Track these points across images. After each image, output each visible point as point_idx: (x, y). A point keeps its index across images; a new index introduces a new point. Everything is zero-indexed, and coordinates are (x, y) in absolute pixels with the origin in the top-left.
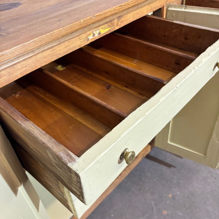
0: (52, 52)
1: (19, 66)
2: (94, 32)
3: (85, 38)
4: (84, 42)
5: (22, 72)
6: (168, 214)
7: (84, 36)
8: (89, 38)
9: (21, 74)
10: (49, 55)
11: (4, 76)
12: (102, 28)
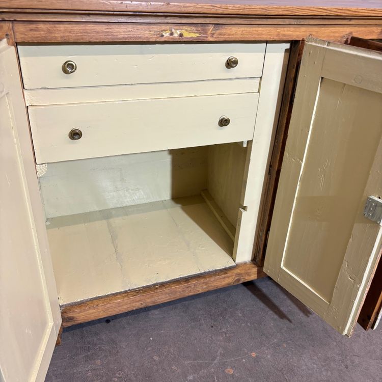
0: (108, 30)
1: (62, 27)
2: (173, 30)
3: (157, 31)
4: (155, 36)
5: (64, 36)
6: (232, 376)
7: (156, 28)
8: (163, 34)
9: (62, 37)
10: (103, 31)
11: (43, 30)
12: (186, 30)
